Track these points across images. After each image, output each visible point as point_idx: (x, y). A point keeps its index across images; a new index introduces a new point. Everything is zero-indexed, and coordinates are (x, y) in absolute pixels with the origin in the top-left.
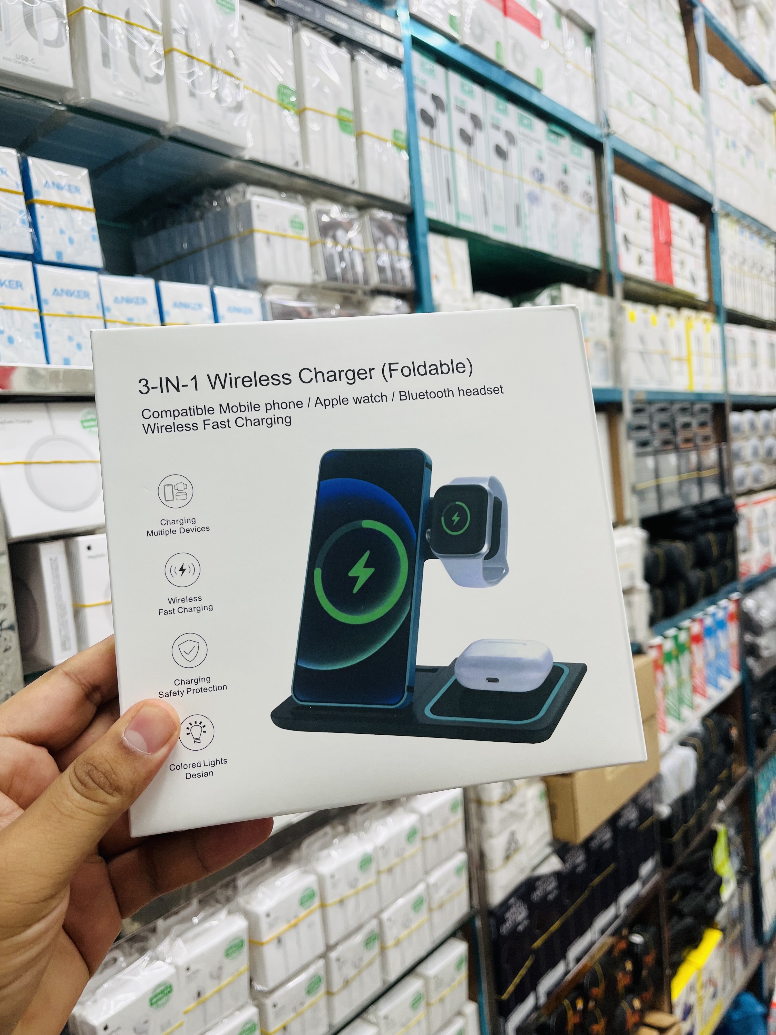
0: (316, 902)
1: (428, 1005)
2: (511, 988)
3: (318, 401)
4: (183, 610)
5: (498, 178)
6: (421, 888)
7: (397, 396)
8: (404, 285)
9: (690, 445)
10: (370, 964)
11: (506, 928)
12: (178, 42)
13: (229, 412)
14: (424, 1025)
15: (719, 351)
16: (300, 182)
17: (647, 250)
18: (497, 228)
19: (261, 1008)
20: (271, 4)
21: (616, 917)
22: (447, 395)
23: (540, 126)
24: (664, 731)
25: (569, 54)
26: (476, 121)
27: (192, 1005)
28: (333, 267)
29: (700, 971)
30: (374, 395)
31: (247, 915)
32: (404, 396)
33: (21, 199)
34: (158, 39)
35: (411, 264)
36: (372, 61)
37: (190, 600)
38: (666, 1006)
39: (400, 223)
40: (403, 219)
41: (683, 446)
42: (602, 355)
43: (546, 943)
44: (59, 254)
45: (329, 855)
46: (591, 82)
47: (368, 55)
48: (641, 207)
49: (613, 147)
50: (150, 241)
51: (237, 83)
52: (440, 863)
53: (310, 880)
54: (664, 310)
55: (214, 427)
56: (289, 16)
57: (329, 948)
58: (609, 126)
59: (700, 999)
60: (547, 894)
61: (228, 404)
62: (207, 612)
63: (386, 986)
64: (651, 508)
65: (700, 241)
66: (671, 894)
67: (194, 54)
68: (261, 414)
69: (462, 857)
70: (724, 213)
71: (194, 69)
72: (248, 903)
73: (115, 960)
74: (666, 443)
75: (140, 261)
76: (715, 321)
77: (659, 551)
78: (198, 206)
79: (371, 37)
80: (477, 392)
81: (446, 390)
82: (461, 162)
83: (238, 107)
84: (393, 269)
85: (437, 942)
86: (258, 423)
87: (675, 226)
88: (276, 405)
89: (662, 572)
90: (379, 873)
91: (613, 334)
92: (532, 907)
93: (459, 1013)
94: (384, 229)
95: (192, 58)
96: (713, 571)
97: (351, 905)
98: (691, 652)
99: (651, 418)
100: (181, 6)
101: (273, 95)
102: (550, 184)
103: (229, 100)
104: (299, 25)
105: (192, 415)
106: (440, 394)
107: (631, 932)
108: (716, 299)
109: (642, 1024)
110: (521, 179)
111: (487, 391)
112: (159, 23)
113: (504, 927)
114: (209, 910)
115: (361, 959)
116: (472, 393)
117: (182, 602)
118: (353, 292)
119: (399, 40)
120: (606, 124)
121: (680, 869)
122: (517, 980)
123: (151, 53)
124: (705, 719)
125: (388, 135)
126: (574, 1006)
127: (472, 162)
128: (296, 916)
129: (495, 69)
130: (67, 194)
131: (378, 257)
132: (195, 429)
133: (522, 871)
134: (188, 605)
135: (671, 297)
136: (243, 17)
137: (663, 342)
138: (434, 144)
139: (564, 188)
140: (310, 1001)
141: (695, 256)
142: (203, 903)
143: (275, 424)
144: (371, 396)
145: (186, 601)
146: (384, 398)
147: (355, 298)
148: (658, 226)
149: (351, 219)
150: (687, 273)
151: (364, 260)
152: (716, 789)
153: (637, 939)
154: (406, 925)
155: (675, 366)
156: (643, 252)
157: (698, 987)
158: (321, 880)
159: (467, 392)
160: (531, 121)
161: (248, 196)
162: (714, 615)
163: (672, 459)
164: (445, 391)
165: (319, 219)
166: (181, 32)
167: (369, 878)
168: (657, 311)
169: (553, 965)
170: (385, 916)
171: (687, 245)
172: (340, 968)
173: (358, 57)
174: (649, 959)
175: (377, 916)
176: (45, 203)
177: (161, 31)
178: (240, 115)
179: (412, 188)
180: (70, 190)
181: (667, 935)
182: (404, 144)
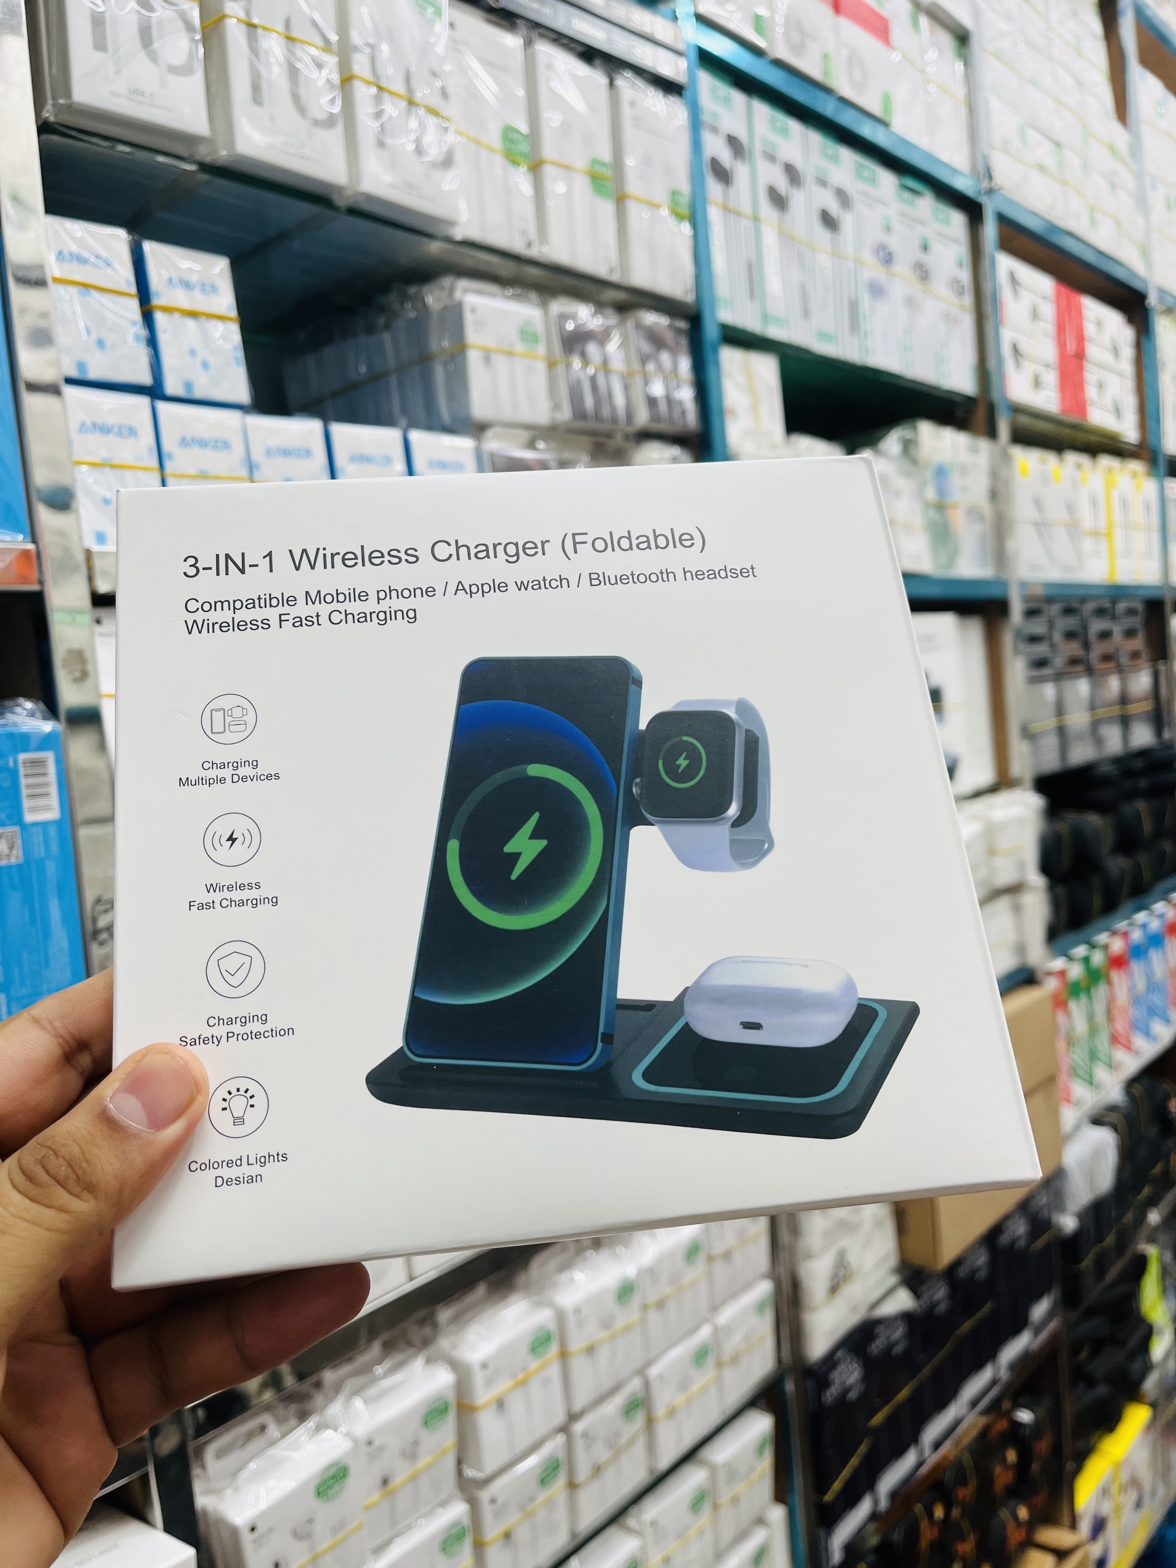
0: (553, 1350)
1: (716, 1507)
2: (837, 1485)
3: (460, 587)
4: (229, 903)
5: (824, 259)
6: (705, 1332)
7: (585, 579)
8: (685, 425)
9: (1111, 665)
10: (631, 1442)
11: (831, 1394)
12: (360, 65)
13: (320, 603)
14: (709, 1537)
15: (1155, 519)
16: (533, 272)
17: (1047, 366)
18: (823, 336)
19: (473, 1504)
20: (493, 4)
21: (994, 1383)
22: (665, 578)
23: (887, 179)
24: (1068, 1101)
25: (930, 69)
26: (792, 173)
27: (375, 1497)
28: (581, 400)
29: (1118, 1467)
30: (548, 579)
31: (455, 1365)
32: (596, 579)
33: (134, 305)
34: (331, 61)
35: (696, 393)
36: (639, 87)
37: (241, 887)
38: (1066, 1519)
39: (678, 331)
40: (682, 325)
41: (1098, 665)
42: (978, 528)
43: (891, 1420)
44: (188, 386)
45: (572, 1280)
46: (963, 111)
47: (635, 79)
48: (1039, 300)
49: (997, 210)
50: (310, 362)
51: (444, 125)
52: (734, 1295)
53: (544, 1317)
54: (1072, 458)
55: (296, 624)
56: (518, 21)
57: (573, 1417)
58: (990, 177)
59: (1118, 1509)
60: (890, 1346)
61: (319, 592)
62: (268, 906)
63: (654, 1476)
64: (1051, 762)
65: (1128, 352)
66: (1076, 1349)
67: (384, 84)
68: (370, 606)
69: (764, 1288)
70: (1163, 308)
71: (383, 107)
72: (454, 1347)
73: (263, 1428)
74: (1074, 661)
75: (293, 392)
76: (1150, 474)
77: (1063, 827)
78: (382, 309)
79: (640, 51)
80: (713, 575)
81: (664, 571)
82: (770, 237)
83: (447, 162)
84: (669, 400)
85: (729, 1412)
86: (364, 619)
87: (1090, 329)
88: (394, 593)
89: (1066, 859)
90: (645, 1308)
91: (994, 495)
92: (869, 1365)
93: (760, 1521)
94: (657, 341)
95: (380, 88)
96: (1144, 859)
97: (604, 1353)
98: (1109, 983)
99: (1051, 624)
100: (364, 10)
101: (496, 141)
102: (902, 267)
103: (434, 152)
104: (534, 35)
105: (262, 607)
106: (654, 578)
107: (1017, 1405)
108: (1151, 440)
109: (1030, 1543)
110: (859, 262)
111: (729, 574)
112: (334, 38)
113: (828, 1394)
114: (398, 1357)
115: (617, 1435)
116: (706, 576)
117: (228, 890)
118: (609, 435)
119: (679, 53)
120: (987, 175)
121: (1091, 1312)
122: (846, 1473)
123: (321, 83)
124: (1131, 1084)
125: (661, 196)
126: (930, 1514)
127: (786, 238)
128: (524, 1369)
129: (821, 95)
130: (197, 294)
131: (646, 382)
132: (264, 627)
133: (854, 1309)
134: (237, 895)
135: (1081, 437)
136: (452, 25)
137: (1070, 508)
138: (730, 211)
139: (923, 273)
140: (543, 1495)
141: (1121, 375)
142: (389, 1347)
143: (391, 620)
144: (544, 580)
145: (234, 888)
146: (565, 582)
147: (612, 444)
148: (1064, 329)
149: (608, 326)
150: (1108, 401)
151: (627, 388)
152: (1146, 1191)
153: (1025, 1416)
154: (683, 1386)
155: (1088, 544)
156: (1041, 369)
157: (1114, 1489)
158: (561, 1316)
159: (698, 575)
160: (874, 172)
161: (458, 295)
162: (1144, 926)
163: (1082, 687)
164: (661, 573)
165: (561, 328)
166: (363, 49)
167: (629, 1316)
168: (1061, 460)
169: (899, 1452)
170: (654, 1372)
171: (1107, 358)
172: (588, 1448)
173: (620, 82)
174: (1043, 1446)
175: (641, 1372)
176: (168, 310)
177: (335, 47)
178: (451, 174)
179: (698, 278)
180: (203, 290)
181: (1070, 1409)
182: (685, 211)
